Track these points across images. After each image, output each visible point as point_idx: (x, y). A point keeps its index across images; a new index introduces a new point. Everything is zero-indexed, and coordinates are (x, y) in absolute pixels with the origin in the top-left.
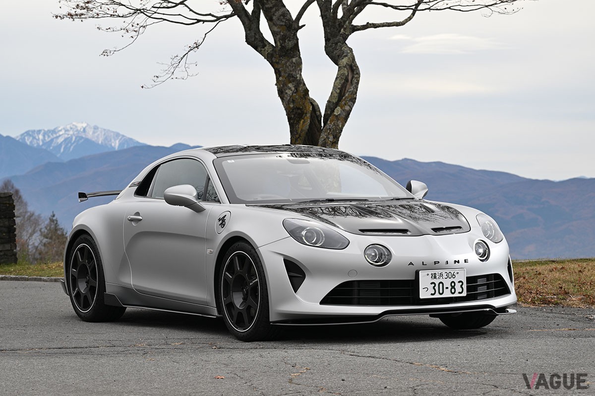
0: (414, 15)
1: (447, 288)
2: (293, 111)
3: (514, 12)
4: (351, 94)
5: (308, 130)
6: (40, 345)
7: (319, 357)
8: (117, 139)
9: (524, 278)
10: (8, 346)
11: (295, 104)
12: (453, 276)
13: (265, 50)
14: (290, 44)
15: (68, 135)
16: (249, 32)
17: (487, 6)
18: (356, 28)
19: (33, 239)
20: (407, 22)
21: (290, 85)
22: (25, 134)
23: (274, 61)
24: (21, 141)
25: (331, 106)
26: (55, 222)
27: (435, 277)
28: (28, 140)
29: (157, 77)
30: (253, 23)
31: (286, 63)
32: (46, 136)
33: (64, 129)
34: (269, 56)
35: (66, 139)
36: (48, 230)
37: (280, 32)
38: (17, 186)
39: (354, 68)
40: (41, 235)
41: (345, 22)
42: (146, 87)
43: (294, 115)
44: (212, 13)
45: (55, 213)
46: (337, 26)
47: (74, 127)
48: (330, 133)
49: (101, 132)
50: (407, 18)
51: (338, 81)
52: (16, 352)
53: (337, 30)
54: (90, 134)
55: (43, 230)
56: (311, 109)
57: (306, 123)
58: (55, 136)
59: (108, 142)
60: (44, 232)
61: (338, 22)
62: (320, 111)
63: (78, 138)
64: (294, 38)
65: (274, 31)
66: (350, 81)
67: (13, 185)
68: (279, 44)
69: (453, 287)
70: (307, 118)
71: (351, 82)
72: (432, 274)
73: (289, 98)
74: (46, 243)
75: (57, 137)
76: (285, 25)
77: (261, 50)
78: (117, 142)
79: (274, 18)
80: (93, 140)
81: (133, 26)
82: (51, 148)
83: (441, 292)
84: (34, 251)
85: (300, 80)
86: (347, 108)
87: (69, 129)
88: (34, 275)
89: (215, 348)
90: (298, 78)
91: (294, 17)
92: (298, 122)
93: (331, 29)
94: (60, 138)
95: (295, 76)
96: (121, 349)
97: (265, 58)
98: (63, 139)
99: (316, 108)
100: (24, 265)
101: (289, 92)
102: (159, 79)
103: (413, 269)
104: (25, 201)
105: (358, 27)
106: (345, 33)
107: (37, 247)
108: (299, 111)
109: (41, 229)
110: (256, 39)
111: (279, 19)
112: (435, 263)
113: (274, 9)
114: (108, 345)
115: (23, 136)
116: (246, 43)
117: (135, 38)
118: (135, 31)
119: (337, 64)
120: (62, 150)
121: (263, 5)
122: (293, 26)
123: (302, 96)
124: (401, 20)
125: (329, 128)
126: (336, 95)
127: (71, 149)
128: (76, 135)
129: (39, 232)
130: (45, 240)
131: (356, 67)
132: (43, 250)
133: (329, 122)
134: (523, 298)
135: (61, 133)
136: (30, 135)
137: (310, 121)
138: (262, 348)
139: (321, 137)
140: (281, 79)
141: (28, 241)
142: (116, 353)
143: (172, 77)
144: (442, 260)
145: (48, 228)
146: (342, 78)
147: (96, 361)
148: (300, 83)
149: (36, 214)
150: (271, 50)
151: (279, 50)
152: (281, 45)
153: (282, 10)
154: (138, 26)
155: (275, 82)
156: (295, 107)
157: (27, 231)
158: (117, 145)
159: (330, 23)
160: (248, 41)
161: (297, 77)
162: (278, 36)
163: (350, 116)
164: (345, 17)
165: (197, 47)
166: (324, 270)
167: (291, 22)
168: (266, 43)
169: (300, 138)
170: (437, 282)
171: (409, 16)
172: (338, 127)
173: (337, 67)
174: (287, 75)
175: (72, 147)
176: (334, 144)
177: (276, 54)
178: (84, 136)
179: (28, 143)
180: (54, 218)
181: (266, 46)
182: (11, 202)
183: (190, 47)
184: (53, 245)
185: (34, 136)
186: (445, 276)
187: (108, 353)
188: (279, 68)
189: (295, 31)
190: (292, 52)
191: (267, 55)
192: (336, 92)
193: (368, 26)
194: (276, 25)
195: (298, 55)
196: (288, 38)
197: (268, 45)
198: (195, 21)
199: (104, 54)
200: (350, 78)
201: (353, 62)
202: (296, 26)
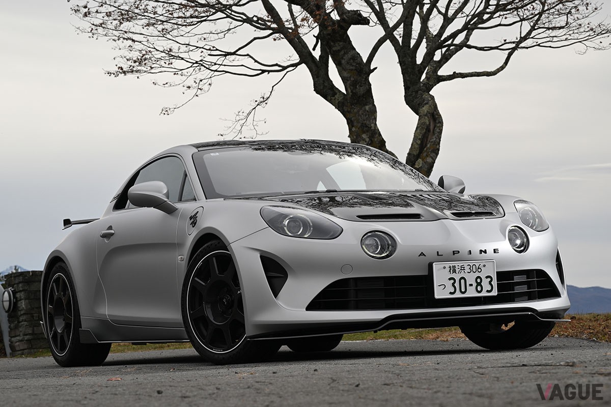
0: (506, 65)
1: (471, 285)
4: (434, 144)
12: (479, 269)
13: (336, 98)
14: (361, 90)
16: (316, 80)
18: (442, 78)
20: (499, 72)
21: (364, 136)
23: (346, 110)
25: (411, 159)
27: (454, 271)
30: (320, 70)
31: (359, 112)
34: (340, 105)
37: (350, 77)
39: (437, 116)
44: (279, 63)
46: (417, 72)
50: (499, 67)
51: (418, 131)
53: (417, 77)
61: (418, 67)
64: (366, 83)
65: (344, 77)
66: (432, 130)
68: (350, 91)
69: (479, 284)
71: (433, 132)
72: (450, 267)
76: (356, 69)
77: (331, 99)
79: (343, 62)
83: (463, 290)
85: (375, 130)
86: (429, 160)
90: (373, 128)
91: (365, 60)
93: (410, 76)
95: (369, 126)
97: (336, 108)
103: (425, 261)
105: (444, 77)
106: (429, 84)
110: (324, 86)
111: (348, 63)
112: (454, 253)
113: (342, 52)
116: (315, 92)
119: (417, 113)
121: (330, 48)
122: (364, 69)
124: (492, 69)
126: (417, 146)
131: (438, 115)
140: (354, 129)
144: (464, 248)
146: (422, 128)
148: (376, 134)
150: (341, 98)
151: (350, 98)
152: (352, 92)
153: (351, 53)
155: (348, 134)
159: (409, 70)
160: (317, 90)
161: (371, 127)
162: (349, 82)
163: (433, 169)
164: (426, 62)
165: (264, 101)
166: (311, 266)
167: (362, 66)
168: (337, 91)
170: (457, 277)
171: (501, 65)
173: (418, 116)
174: (360, 125)
177: (348, 103)
181: (336, 94)
183: (256, 101)
186: (467, 269)
188: (351, 118)
189: (366, 75)
190: (364, 99)
191: (338, 104)
192: (417, 143)
193: (455, 76)
194: (345, 70)
195: (371, 102)
196: (359, 84)
197: (338, 94)
198: (260, 72)
199: (164, 112)
200: (432, 127)
201: (435, 111)
202: (367, 70)
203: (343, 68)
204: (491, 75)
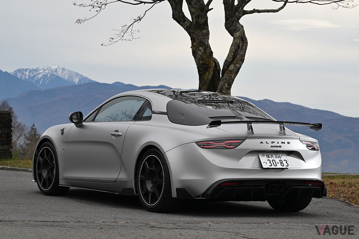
0: (285, 6)
2: (202, 66)
3: (353, 6)
4: (241, 56)
5: (211, 79)
6: (29, 219)
7: (221, 237)
8: (77, 77)
9: (355, 187)
10: (7, 218)
11: (203, 61)
13: (185, 24)
14: (202, 21)
15: (45, 73)
16: (175, 11)
17: (335, 2)
18: (246, 12)
19: (20, 141)
20: (280, 10)
21: (201, 48)
22: (17, 71)
23: (191, 32)
24: (14, 75)
25: (227, 63)
26: (35, 130)
28: (19, 75)
29: (112, 39)
30: (178, 6)
31: (199, 34)
32: (31, 73)
33: (43, 69)
34: (188, 28)
35: (44, 76)
36: (30, 135)
37: (196, 12)
38: (11, 105)
39: (244, 39)
40: (25, 138)
41: (239, 8)
42: (104, 45)
43: (203, 69)
45: (34, 124)
46: (234, 10)
47: (49, 68)
48: (226, 81)
49: (67, 72)
50: (280, 7)
51: (233, 47)
52: (13, 222)
53: (233, 13)
54: (59, 73)
55: (26, 135)
56: (214, 65)
57: (210, 74)
58: (37, 73)
59: (71, 79)
60: (27, 136)
61: (235, 7)
62: (219, 67)
63: (51, 76)
64: (205, 17)
65: (192, 12)
66: (241, 47)
67: (8, 104)
68: (194, 20)
70: (211, 71)
73: (199, 57)
74: (28, 143)
75: (38, 74)
76: (199, 8)
77: (182, 24)
78: (77, 79)
79: (192, 2)
80: (62, 77)
81: (97, 4)
82: (34, 81)
84: (20, 148)
85: (208, 45)
86: (238, 65)
87: (46, 69)
88: (23, 167)
89: (149, 227)
90: (206, 44)
91: (206, 3)
92: (205, 73)
93: (229, 12)
94: (40, 75)
95: (204, 43)
96: (84, 224)
97: (185, 29)
98: (42, 76)
99: (217, 65)
100: (17, 160)
101: (200, 53)
102: (113, 40)
104: (15, 115)
106: (239, 16)
107: (22, 146)
108: (206, 66)
109: (25, 134)
110: (179, 16)
111: (195, 4)
114: (75, 221)
115: (16, 73)
117: (99, 11)
118: (99, 7)
119: (232, 35)
120: (41, 83)
122: (205, 9)
123: (208, 56)
124: (277, 8)
125: (225, 79)
126: (231, 56)
127: (47, 83)
128: (50, 73)
129: (24, 136)
130: (27, 142)
132: (25, 148)
133: (225, 74)
134: (355, 201)
135: (41, 71)
136: (21, 72)
137: (213, 73)
138: (181, 229)
139: (220, 84)
140: (195, 44)
141: (16, 142)
142: (81, 227)
143: (122, 39)
145: (30, 134)
146: (235, 45)
147: (68, 232)
148: (208, 47)
149: (23, 124)
150: (189, 24)
151: (195, 25)
152: (196, 21)
154: (101, 4)
155: (191, 46)
156: (203, 63)
157: (16, 135)
158: (77, 81)
159: (229, 8)
160: (174, 17)
161: (205, 43)
162: (194, 15)
163: (240, 71)
164: (240, 4)
165: (139, 20)
167: (203, 6)
168: (186, 20)
169: (206, 84)
171: (282, 6)
172: (231, 78)
173: (233, 38)
174: (199, 41)
175: (47, 81)
176: (228, 89)
177: (193, 27)
178: (55, 74)
179: (19, 77)
180: (34, 127)
181: (186, 21)
182: (10, 117)
183: (135, 19)
184: (32, 145)
185: (23, 72)
187: (75, 227)
188: (194, 37)
189: (206, 12)
190: (203, 26)
191: (186, 27)
192: (231, 54)
193: (254, 11)
194: (193, 8)
195: (207, 28)
196: (201, 17)
197: (187, 21)
198: (140, 2)
199: (78, 22)
200: (241, 45)
201: (243, 35)
202: (207, 9)
203: (192, 6)
204: (276, 12)
